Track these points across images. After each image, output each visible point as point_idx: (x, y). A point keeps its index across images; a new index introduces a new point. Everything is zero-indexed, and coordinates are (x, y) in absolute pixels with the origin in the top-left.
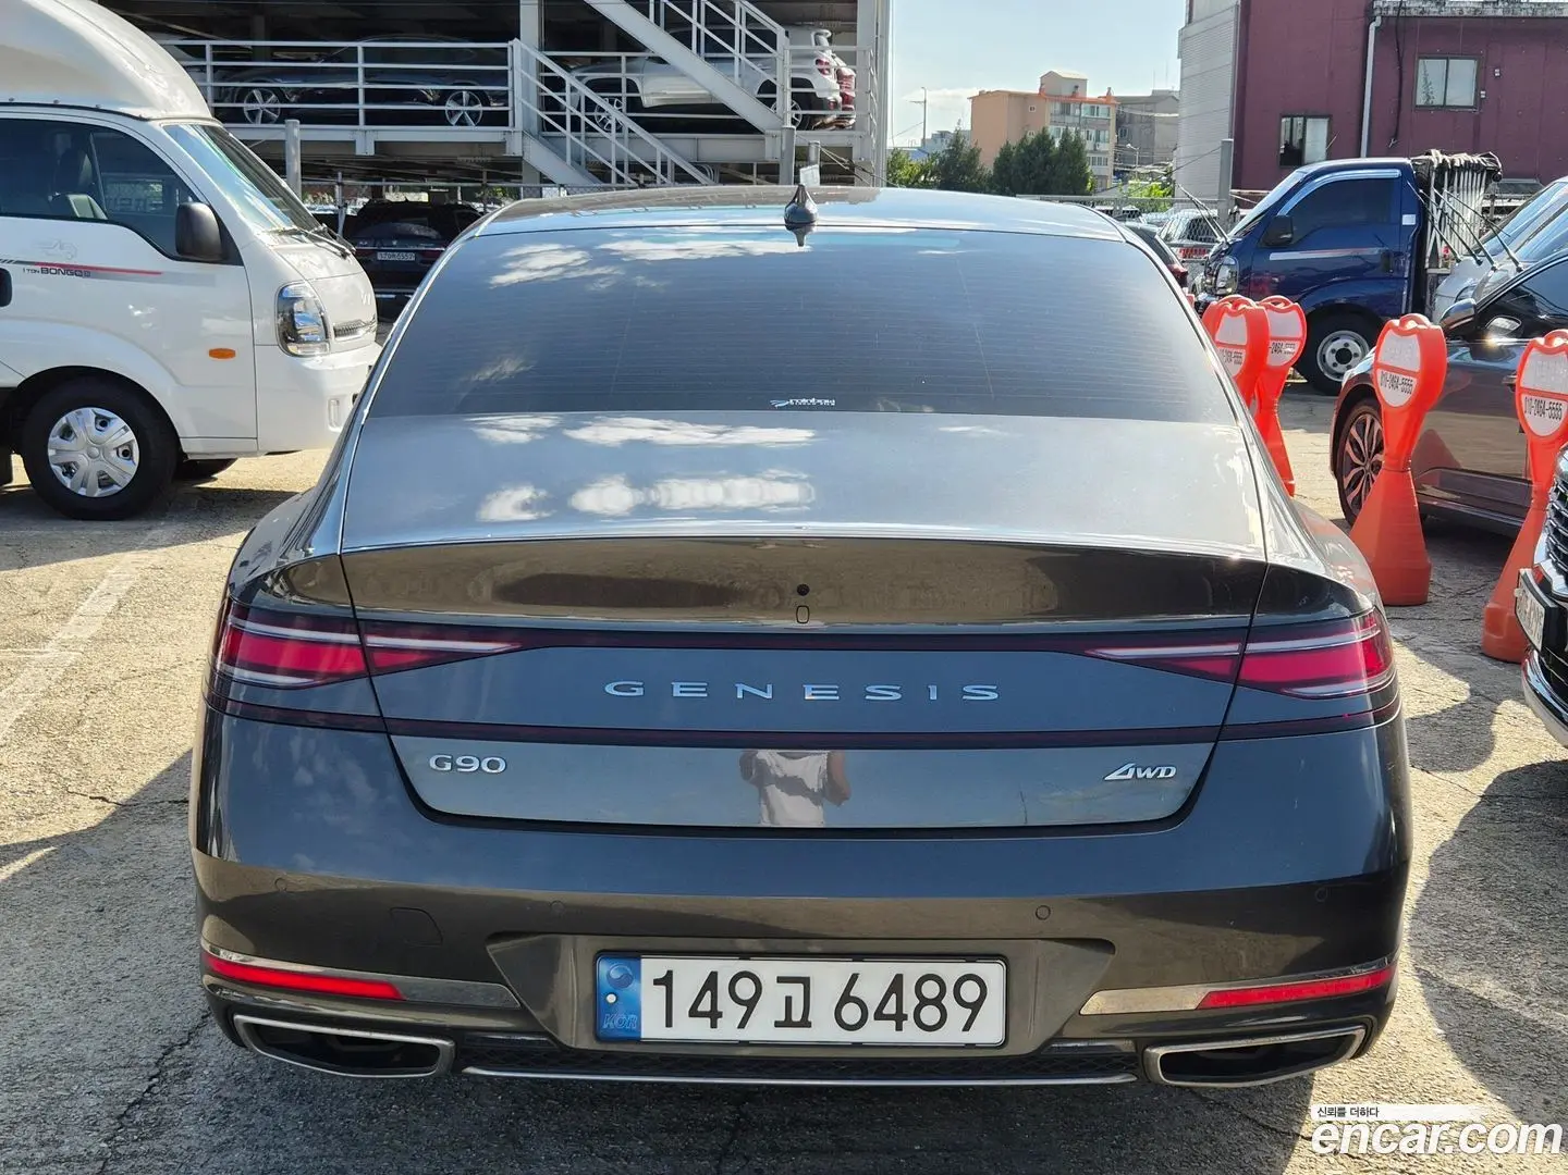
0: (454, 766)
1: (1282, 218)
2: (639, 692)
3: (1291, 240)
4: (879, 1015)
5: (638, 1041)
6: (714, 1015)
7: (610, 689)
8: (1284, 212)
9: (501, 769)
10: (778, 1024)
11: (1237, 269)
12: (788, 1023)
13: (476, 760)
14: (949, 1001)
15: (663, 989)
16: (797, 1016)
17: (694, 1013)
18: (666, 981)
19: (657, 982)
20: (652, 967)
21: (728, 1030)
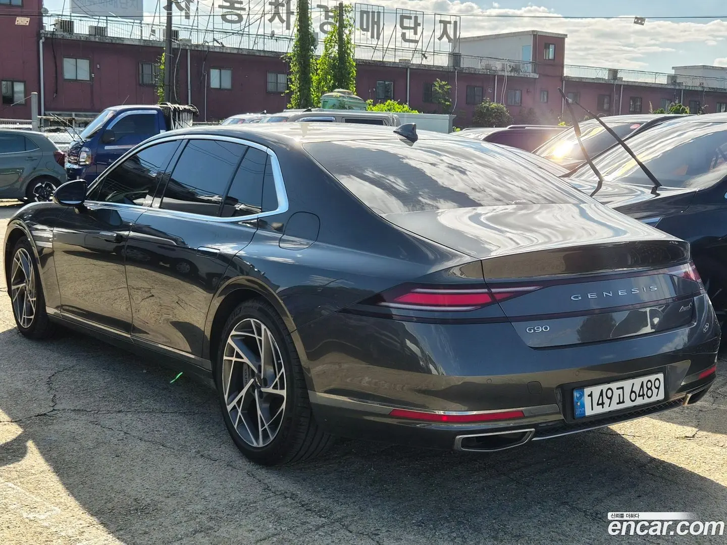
0: (535, 330)
1: (109, 131)
2: (580, 298)
3: (114, 140)
4: (639, 396)
5: (585, 416)
6: (603, 404)
7: (572, 298)
8: (109, 128)
9: (549, 329)
10: (618, 404)
11: (90, 153)
12: (619, 403)
13: (541, 328)
14: (653, 388)
15: (590, 397)
16: (621, 401)
17: (598, 404)
18: (591, 395)
19: (589, 396)
20: (587, 391)
21: (606, 409)
